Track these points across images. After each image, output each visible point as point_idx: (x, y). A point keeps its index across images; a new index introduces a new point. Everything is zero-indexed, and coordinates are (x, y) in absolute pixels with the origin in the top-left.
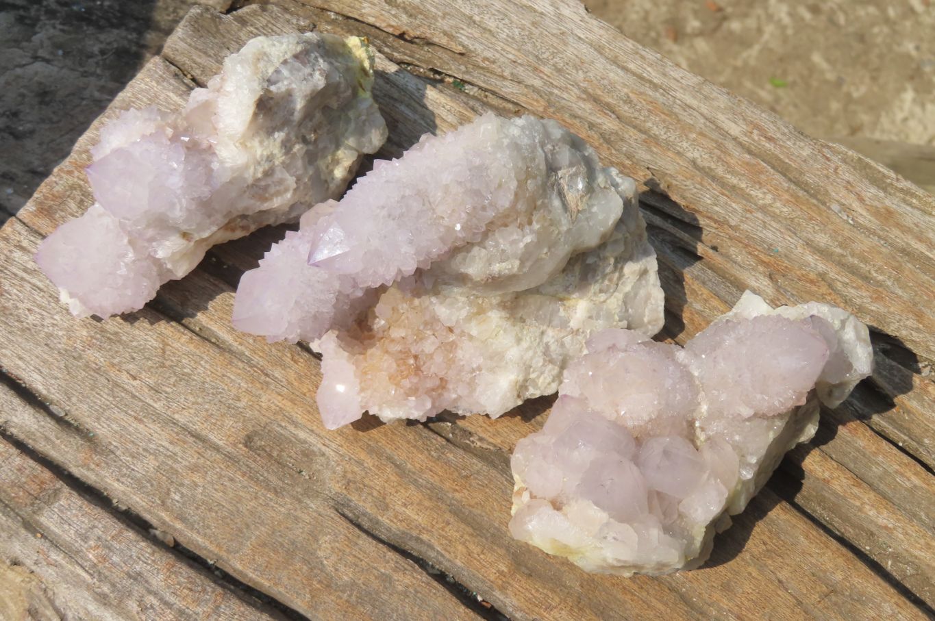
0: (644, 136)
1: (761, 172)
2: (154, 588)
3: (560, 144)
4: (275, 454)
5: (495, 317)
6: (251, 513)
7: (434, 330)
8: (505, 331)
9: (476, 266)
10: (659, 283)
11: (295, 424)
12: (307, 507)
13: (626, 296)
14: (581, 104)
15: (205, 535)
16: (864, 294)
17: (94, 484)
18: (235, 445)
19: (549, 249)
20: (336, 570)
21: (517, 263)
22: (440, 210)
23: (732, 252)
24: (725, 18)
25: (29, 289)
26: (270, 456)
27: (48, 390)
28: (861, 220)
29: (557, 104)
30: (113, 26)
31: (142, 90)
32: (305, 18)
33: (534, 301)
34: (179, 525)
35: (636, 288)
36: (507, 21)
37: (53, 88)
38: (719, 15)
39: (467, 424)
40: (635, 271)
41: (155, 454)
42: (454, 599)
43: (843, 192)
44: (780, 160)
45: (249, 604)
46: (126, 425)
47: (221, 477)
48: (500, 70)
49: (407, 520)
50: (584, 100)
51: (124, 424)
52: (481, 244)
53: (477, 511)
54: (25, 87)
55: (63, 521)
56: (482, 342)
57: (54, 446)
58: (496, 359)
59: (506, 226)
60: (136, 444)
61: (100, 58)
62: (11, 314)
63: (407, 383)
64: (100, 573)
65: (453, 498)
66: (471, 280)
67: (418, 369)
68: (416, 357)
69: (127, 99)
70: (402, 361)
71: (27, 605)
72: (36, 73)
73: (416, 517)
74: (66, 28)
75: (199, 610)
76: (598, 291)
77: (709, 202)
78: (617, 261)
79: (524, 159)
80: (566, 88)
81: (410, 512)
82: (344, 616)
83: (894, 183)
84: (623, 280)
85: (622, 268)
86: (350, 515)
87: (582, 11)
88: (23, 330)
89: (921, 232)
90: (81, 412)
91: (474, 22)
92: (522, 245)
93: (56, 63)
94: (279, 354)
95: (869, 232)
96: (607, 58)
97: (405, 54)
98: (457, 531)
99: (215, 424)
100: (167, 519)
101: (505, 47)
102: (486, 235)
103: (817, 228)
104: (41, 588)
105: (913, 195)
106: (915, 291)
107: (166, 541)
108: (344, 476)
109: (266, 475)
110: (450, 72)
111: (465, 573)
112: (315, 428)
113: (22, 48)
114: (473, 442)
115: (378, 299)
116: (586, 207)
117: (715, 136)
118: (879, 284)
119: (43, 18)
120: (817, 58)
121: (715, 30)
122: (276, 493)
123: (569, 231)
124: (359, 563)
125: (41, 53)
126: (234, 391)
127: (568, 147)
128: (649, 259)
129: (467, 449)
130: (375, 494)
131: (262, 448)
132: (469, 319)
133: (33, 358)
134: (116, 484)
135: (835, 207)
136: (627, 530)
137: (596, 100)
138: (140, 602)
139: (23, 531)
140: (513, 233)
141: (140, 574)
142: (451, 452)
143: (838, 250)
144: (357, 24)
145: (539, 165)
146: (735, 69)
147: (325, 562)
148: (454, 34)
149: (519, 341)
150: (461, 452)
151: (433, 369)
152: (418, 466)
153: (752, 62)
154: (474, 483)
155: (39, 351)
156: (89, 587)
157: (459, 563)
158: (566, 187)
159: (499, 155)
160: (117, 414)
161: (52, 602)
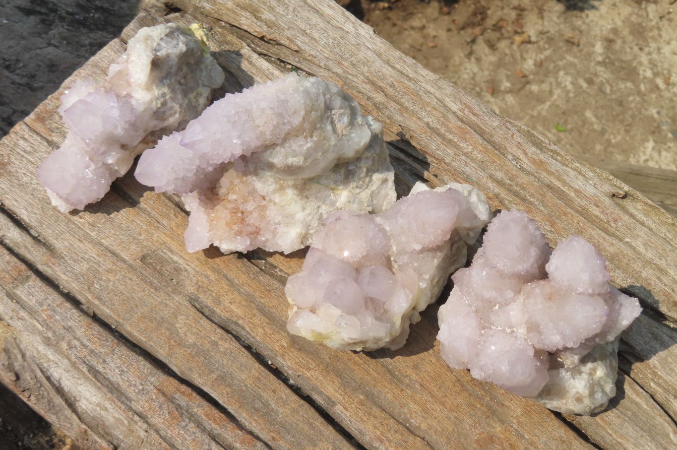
0: (399, 107)
1: (467, 133)
2: (78, 336)
3: (336, 96)
4: (158, 268)
5: (290, 193)
6: (140, 299)
7: (254, 197)
8: (296, 202)
9: (278, 158)
10: (394, 188)
11: (172, 251)
12: (173, 299)
13: (373, 192)
14: (364, 85)
15: (111, 309)
16: (521, 208)
17: (50, 276)
18: (135, 260)
19: (323, 154)
20: (186, 336)
21: (302, 159)
22: (257, 122)
23: (445, 179)
24: (528, 83)
25: (25, 162)
26: (155, 269)
27: (30, 220)
28: (525, 166)
29: (350, 84)
30: (99, 29)
31: (106, 56)
32: (206, 23)
33: (315, 187)
34: (97, 302)
35: (379, 188)
36: (326, 35)
37: (58, 63)
38: (524, 80)
39: (273, 261)
40: (379, 179)
41: (88, 261)
42: (253, 359)
43: (515, 149)
44: (480, 127)
45: (132, 350)
46: (73, 243)
47: (124, 277)
48: (318, 62)
49: (231, 311)
50: (366, 83)
51: (72, 242)
52: (282, 145)
53: (273, 310)
54: (41, 61)
55: (30, 294)
56: (281, 206)
57: (29, 251)
58: (289, 218)
59: (297, 136)
60: (77, 255)
61: (89, 47)
62: (14, 176)
63: (236, 227)
64: (47, 325)
65: (260, 302)
66: (275, 167)
67: (243, 220)
68: (242, 213)
69: (96, 61)
70: (234, 214)
71: (3, 346)
72: (49, 54)
73: (236, 310)
74: (70, 28)
75: (103, 350)
76: (355, 186)
77: (434, 148)
78: (368, 171)
79: (311, 100)
80: (356, 75)
81: (233, 307)
82: (187, 362)
83: (547, 146)
84: (372, 183)
85: (371, 176)
86: (198, 306)
87: (371, 32)
88: (19, 185)
89: (560, 175)
90: (48, 234)
91: (306, 34)
92: (305, 148)
93: (61, 48)
94: (167, 212)
95: (529, 173)
96: (383, 60)
97: (264, 49)
98: (260, 320)
99: (125, 247)
100: (90, 298)
101: (323, 49)
102: (285, 140)
103: (497, 168)
104: (13, 337)
105: (558, 154)
106: (552, 209)
107: (89, 312)
108: (197, 284)
109: (151, 279)
110: (289, 61)
111: (262, 346)
112: (183, 254)
113: (42, 38)
114: (276, 272)
115: (223, 175)
116: (348, 133)
117: (442, 110)
118: (531, 203)
119: (57, 21)
120: (589, 114)
121: (520, 90)
122: (156, 289)
123: (335, 145)
124: (200, 333)
125: (53, 42)
126: (138, 230)
127: (340, 98)
128: (389, 173)
129: (272, 275)
130: (214, 295)
131: (151, 264)
132: (274, 192)
133: (24, 201)
134: (63, 276)
135: (510, 157)
136: (354, 320)
137: (373, 84)
138: (69, 344)
139: (5, 298)
140: (301, 141)
141: (70, 327)
142: (262, 276)
143: (508, 182)
144: (238, 30)
145: (320, 104)
146: (532, 117)
147: (180, 331)
148: (294, 40)
149: (304, 209)
150: (268, 276)
151: (252, 221)
152: (241, 281)
153: (544, 113)
154: (273, 295)
155: (27, 197)
156: (40, 333)
157: (258, 338)
158: (336, 120)
159: (296, 96)
160: (68, 236)
161: (18, 346)
